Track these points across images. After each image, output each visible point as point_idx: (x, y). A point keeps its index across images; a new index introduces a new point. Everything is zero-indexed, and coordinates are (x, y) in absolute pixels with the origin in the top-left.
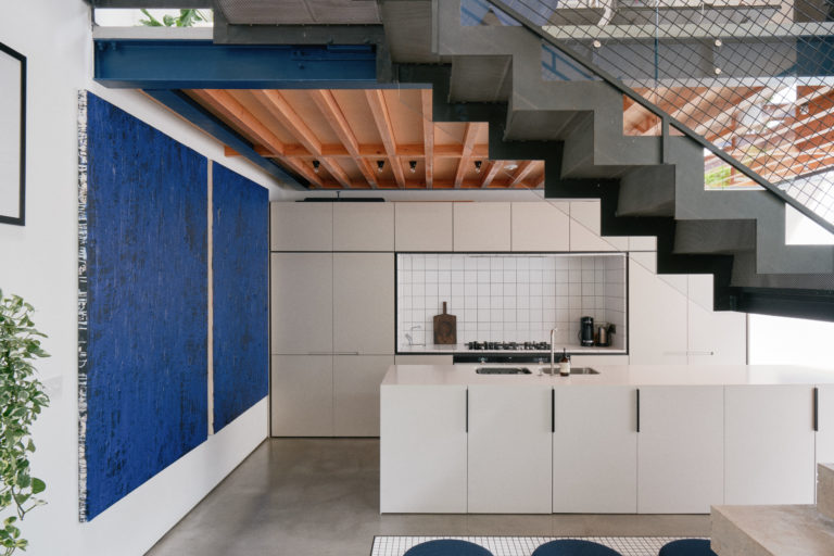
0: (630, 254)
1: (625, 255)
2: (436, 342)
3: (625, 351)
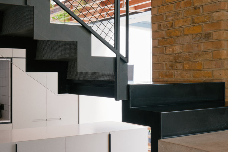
0: (13, 59)
1: (10, 60)
3: (10, 121)
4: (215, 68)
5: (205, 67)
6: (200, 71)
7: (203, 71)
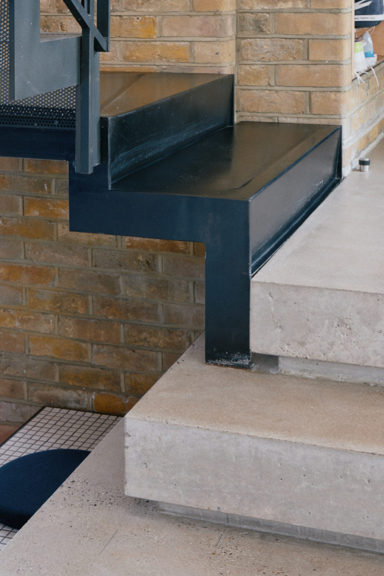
4: (200, 36)
5: (166, 33)
6: (148, 43)
7: (158, 43)
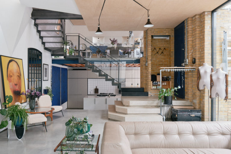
2: (95, 93)
